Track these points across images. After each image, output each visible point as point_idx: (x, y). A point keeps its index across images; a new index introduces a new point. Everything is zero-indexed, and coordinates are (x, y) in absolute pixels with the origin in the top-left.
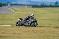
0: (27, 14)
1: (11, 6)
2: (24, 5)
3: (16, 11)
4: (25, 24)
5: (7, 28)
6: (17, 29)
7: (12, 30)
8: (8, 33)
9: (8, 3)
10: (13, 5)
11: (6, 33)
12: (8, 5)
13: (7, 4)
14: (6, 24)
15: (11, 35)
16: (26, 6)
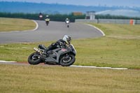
0: (133, 40)
1: (96, 20)
2: (127, 18)
3: (107, 32)
4: (48, 60)
5: (87, 73)
6: (111, 75)
7: (98, 77)
8: (89, 85)
9: (88, 12)
10: (101, 18)
11: (84, 84)
12: (88, 18)
13: (87, 15)
14: (83, 63)
15: (95, 88)
16: (131, 20)
